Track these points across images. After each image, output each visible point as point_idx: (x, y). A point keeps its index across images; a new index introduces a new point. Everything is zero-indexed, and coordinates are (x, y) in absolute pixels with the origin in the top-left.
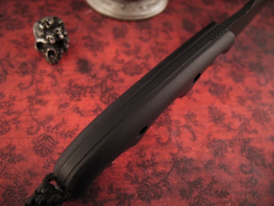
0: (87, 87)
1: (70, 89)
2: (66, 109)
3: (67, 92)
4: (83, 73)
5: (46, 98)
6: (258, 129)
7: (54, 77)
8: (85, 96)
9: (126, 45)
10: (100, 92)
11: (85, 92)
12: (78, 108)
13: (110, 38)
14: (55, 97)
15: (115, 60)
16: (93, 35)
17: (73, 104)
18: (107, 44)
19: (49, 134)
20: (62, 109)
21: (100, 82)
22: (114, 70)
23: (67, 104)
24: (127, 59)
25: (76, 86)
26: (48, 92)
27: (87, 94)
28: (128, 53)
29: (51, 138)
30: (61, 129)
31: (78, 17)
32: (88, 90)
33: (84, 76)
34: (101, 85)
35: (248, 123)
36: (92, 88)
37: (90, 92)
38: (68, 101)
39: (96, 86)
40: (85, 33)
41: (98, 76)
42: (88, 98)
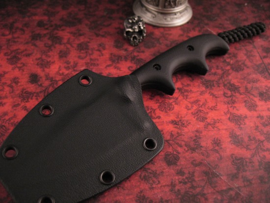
0: (34, 93)
1: (22, 94)
2: (17, 108)
3: (20, 97)
4: (33, 84)
5: (4, 101)
6: (162, 116)
7: (12, 87)
8: (32, 99)
9: (68, 63)
10: (43, 96)
11: (33, 96)
12: (26, 107)
13: (56, 58)
14: (11, 100)
15: (58, 73)
16: (44, 57)
17: (23, 104)
18: (54, 62)
19: (3, 124)
20: (15, 108)
21: (44, 89)
22: (55, 80)
23: (19, 105)
24: (66, 72)
25: (27, 92)
26: (6, 97)
27: (34, 98)
28: (67, 68)
29: (4, 126)
30: (12, 121)
31: (35, 45)
32: (35, 94)
33: (33, 85)
34: (44, 91)
35: (154, 112)
36: (37, 93)
37: (36, 96)
38: (20, 103)
39: (41, 92)
40: (38, 56)
41: (43, 85)
42: (34, 100)
